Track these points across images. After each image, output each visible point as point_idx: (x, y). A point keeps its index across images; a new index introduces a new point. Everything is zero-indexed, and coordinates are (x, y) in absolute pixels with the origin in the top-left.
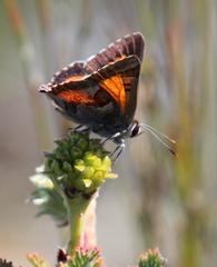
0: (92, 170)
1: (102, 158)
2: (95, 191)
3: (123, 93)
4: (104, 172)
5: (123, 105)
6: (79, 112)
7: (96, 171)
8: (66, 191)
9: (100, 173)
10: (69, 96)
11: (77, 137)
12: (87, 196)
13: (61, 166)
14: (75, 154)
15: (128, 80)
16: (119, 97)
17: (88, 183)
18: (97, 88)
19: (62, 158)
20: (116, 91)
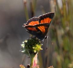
1: (39, 45)
2: (37, 53)
7: (37, 48)
8: (30, 52)
11: (33, 39)
12: (35, 54)
14: (32, 44)
17: (35, 51)
19: (29, 45)
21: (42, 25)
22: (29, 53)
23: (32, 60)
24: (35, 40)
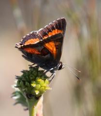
0: (40, 86)
1: (45, 80)
2: (41, 96)
3: (55, 49)
4: (45, 87)
5: (55, 55)
6: (33, 58)
7: (41, 86)
8: (27, 95)
9: (43, 87)
10: (29, 50)
11: (32, 70)
12: (37, 98)
13: (24, 84)
14: (31, 78)
16: (53, 51)
17: (37, 92)
18: (43, 47)
19: (25, 80)
20: (51, 49)
22: (26, 97)
24: (38, 71)
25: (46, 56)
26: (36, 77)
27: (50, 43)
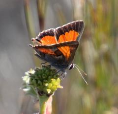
0: (51, 85)
1: (56, 79)
2: (52, 94)
3: (69, 53)
4: (56, 86)
6: (46, 57)
7: (53, 85)
9: (55, 86)
11: (45, 69)
13: (37, 82)
14: (44, 77)
15: (72, 48)
16: (66, 54)
17: (49, 91)
19: (38, 79)
21: (64, 45)
22: (37, 93)
23: (42, 106)
24: (50, 71)
25: (59, 57)
26: (48, 76)
27: (66, 47)
